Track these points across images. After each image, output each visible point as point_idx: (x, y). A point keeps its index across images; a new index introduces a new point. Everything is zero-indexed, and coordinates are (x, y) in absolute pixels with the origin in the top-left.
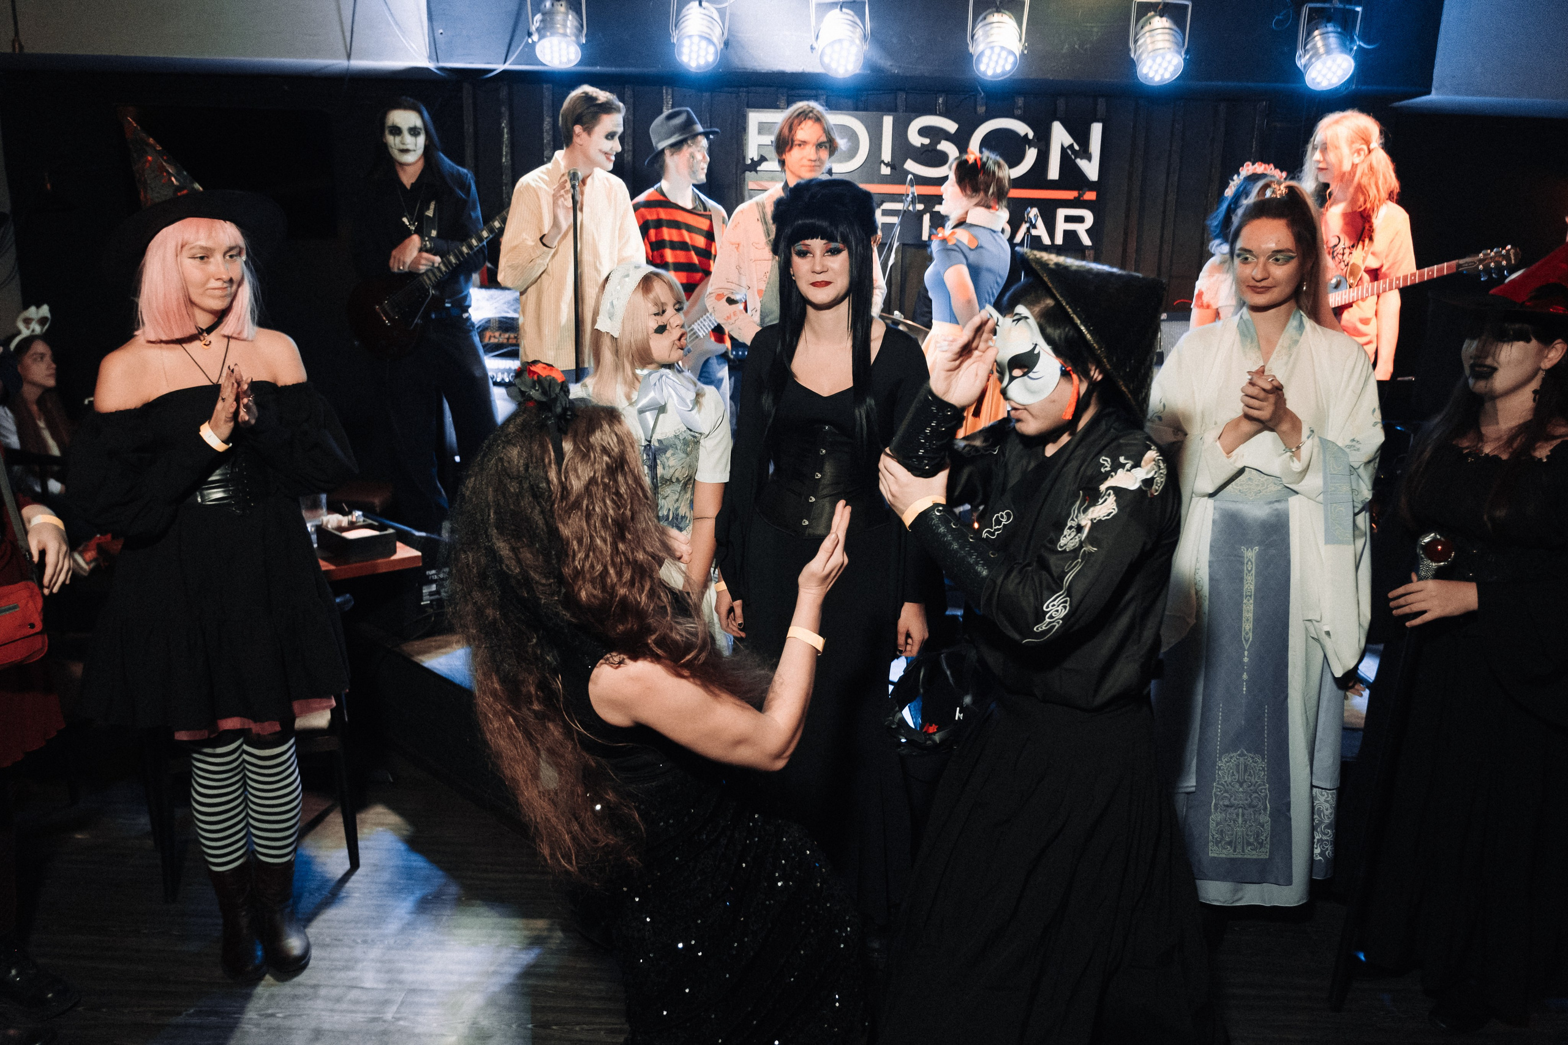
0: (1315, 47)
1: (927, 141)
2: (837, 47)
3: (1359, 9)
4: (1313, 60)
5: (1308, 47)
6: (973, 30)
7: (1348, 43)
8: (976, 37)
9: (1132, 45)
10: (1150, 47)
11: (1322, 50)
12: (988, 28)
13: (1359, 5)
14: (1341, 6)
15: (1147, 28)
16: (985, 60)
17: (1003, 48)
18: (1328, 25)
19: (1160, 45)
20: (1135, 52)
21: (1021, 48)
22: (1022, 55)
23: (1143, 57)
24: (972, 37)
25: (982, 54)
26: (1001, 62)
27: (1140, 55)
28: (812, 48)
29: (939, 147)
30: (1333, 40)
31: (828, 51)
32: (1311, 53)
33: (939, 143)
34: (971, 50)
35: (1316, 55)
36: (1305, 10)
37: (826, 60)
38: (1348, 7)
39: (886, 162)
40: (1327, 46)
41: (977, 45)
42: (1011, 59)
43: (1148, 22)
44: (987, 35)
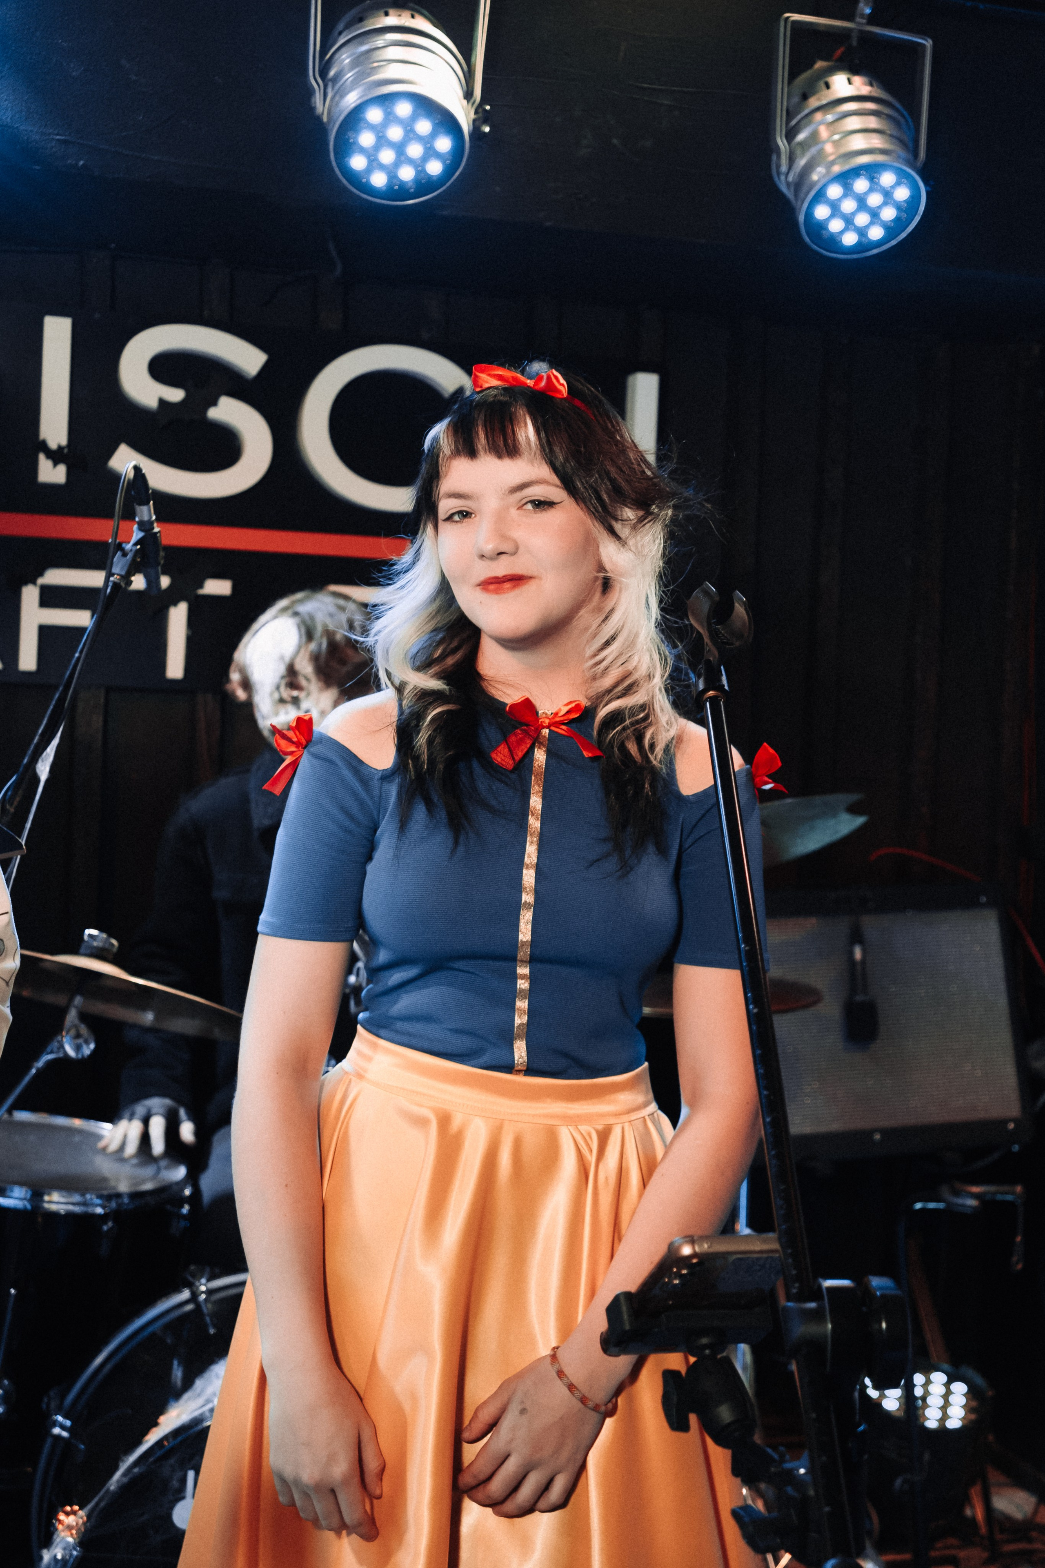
1: (175, 395)
6: (323, 52)
8: (334, 70)
9: (782, 143)
10: (831, 150)
15: (813, 102)
16: (364, 138)
17: (420, 103)
19: (858, 142)
20: (792, 160)
21: (475, 112)
22: (476, 132)
24: (323, 72)
25: (354, 118)
26: (417, 149)
29: (214, 413)
33: (214, 403)
34: (320, 105)
39: (53, 445)
41: (341, 93)
42: (446, 142)
43: (821, 81)
44: (366, 64)
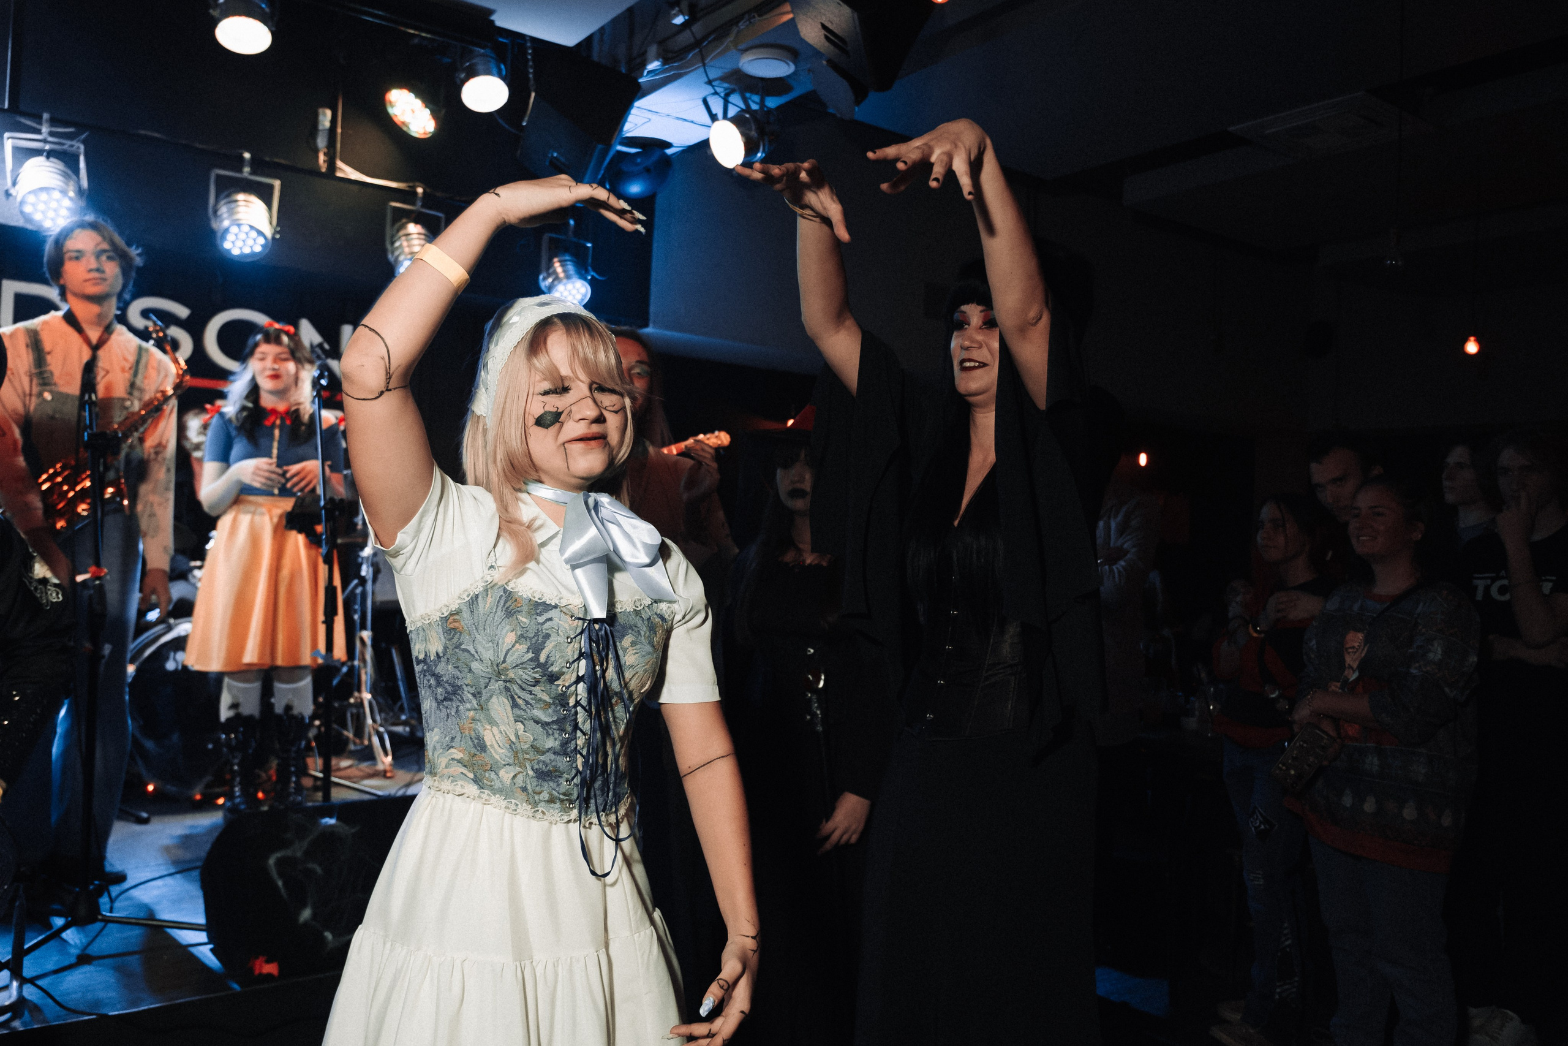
0: (555, 272)
2: (44, 196)
3: (589, 245)
4: (556, 283)
5: (551, 271)
6: (215, 206)
7: (583, 272)
8: (219, 213)
9: (388, 246)
10: (407, 250)
11: (562, 275)
12: (233, 205)
13: (589, 242)
14: (575, 240)
15: (402, 233)
16: (230, 237)
17: (252, 227)
18: (566, 254)
20: (393, 253)
21: (273, 231)
22: (273, 238)
23: (401, 258)
24: (215, 212)
25: (227, 230)
26: (250, 242)
27: (398, 256)
28: (8, 194)
29: (168, 332)
30: (570, 267)
31: (31, 199)
32: (553, 277)
33: (168, 327)
34: (214, 225)
35: (557, 278)
36: (546, 237)
37: (28, 209)
38: (582, 242)
40: (565, 271)
41: (222, 221)
42: (262, 241)
43: (403, 226)
44: (232, 212)
